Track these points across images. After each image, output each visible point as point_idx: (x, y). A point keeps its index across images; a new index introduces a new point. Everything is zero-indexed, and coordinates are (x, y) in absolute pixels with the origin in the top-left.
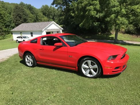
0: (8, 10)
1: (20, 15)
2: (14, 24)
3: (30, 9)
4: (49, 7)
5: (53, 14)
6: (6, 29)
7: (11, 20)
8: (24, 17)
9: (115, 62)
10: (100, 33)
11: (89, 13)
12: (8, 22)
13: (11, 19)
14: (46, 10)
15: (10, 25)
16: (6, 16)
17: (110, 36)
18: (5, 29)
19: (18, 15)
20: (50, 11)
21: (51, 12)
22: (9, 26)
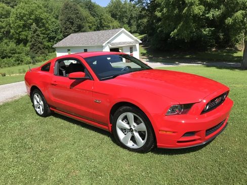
0: (53, 12)
1: (72, 19)
2: (61, 35)
3: (89, 8)
4: (123, 3)
5: (128, 15)
6: (49, 44)
7: (57, 28)
8: (77, 22)
9: (189, 121)
10: (214, 50)
11: (189, 10)
12: (53, 31)
13: (57, 26)
14: (116, 8)
15: (56, 37)
16: (49, 22)
17: (235, 55)
18: (47, 44)
19: (69, 19)
20: (124, 10)
21: (126, 12)
22: (53, 38)
